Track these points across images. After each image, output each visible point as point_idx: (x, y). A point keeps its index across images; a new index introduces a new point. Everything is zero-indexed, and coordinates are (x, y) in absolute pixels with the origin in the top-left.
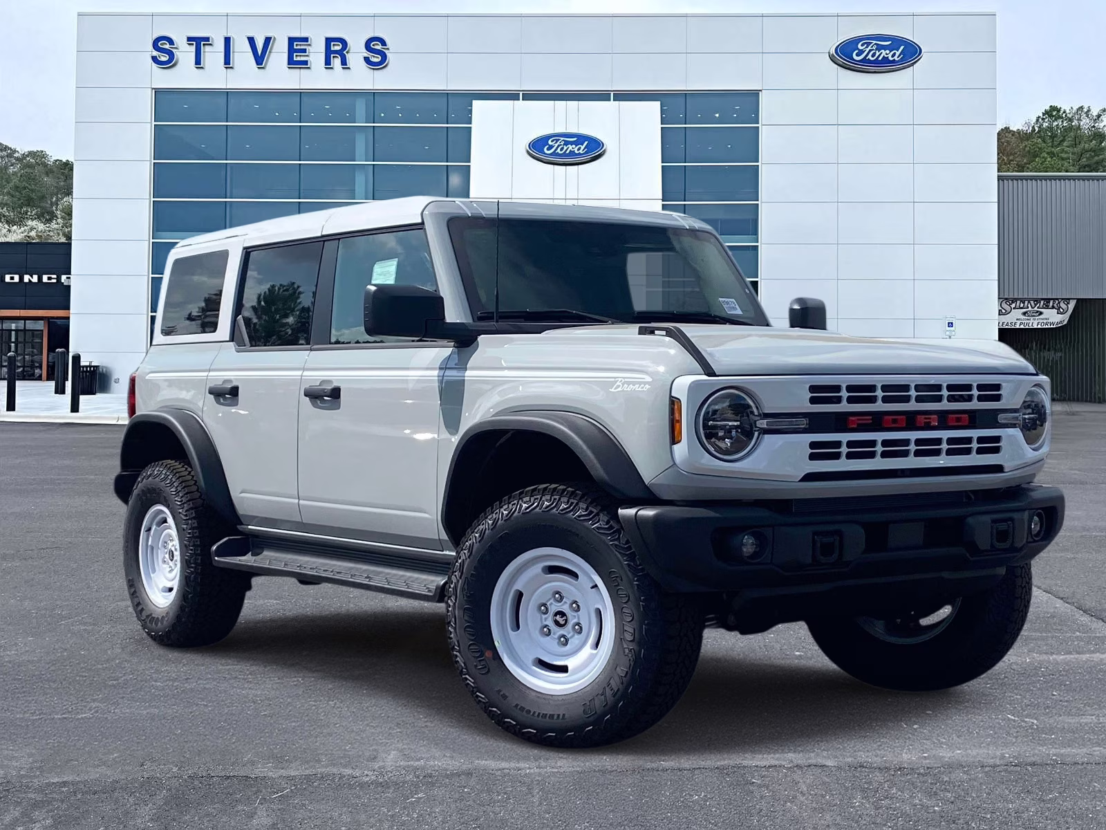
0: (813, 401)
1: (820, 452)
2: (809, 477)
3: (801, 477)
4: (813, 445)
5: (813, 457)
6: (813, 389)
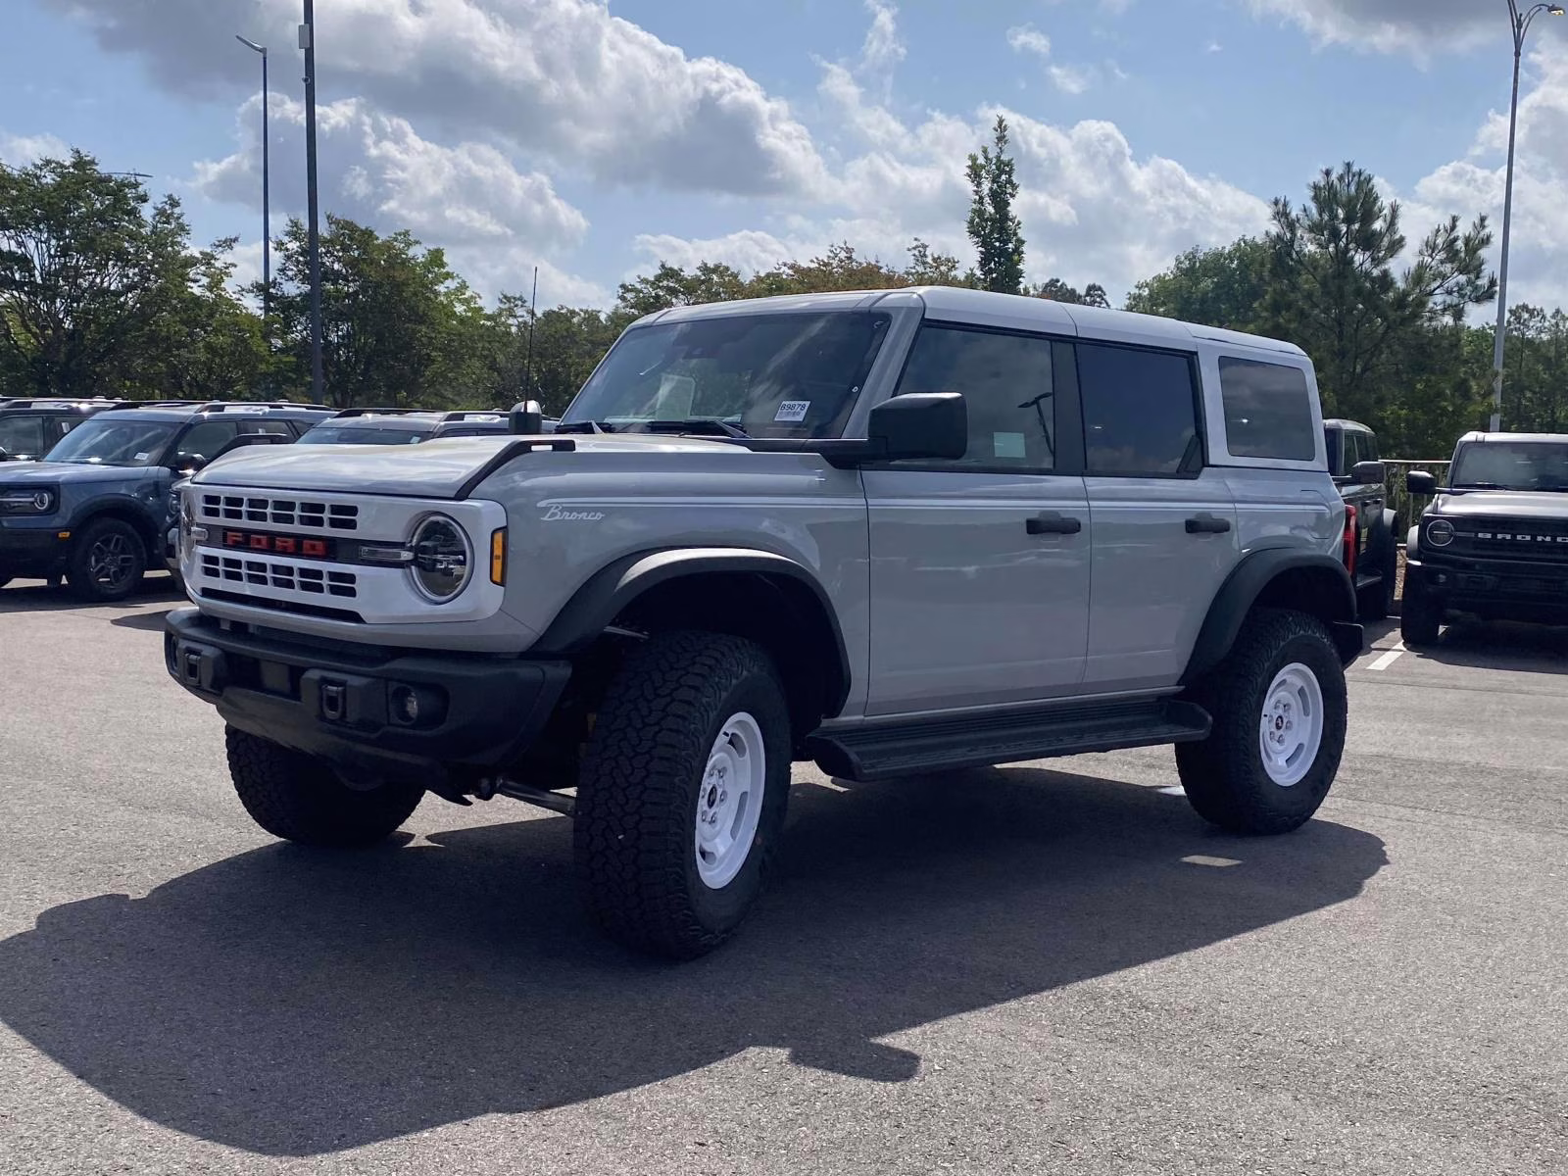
0: (206, 512)
1: (206, 567)
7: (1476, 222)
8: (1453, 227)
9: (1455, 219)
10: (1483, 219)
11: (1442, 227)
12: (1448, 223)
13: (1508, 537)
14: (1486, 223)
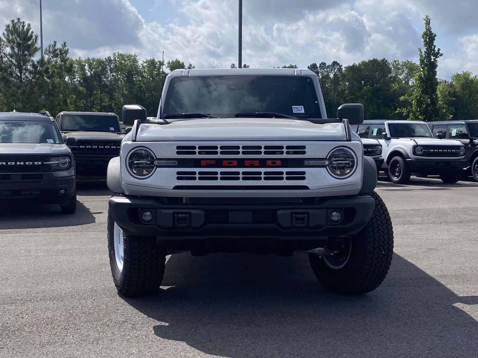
0: (178, 153)
1: (181, 176)
2: (177, 188)
3: (173, 188)
4: (178, 173)
5: (178, 178)
6: (178, 148)
7: (63, 44)
8: (55, 45)
9: (55, 42)
10: (65, 43)
11: (51, 45)
12: (53, 44)
13: (90, 147)
14: (66, 45)
